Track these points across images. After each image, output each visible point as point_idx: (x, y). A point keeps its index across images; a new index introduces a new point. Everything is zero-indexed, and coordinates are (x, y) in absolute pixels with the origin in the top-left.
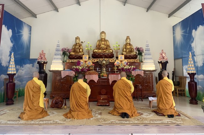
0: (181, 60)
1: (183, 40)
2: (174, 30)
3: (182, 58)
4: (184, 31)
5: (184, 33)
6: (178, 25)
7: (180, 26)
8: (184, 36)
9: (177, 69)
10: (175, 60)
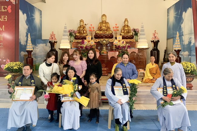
0: (172, 39)
1: (175, 21)
2: (168, 13)
3: (173, 38)
4: (176, 13)
5: (176, 15)
6: (172, 7)
7: (173, 8)
8: (176, 18)
9: (168, 48)
10: (167, 40)
